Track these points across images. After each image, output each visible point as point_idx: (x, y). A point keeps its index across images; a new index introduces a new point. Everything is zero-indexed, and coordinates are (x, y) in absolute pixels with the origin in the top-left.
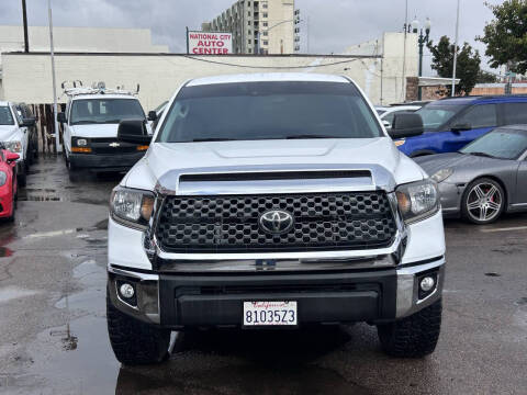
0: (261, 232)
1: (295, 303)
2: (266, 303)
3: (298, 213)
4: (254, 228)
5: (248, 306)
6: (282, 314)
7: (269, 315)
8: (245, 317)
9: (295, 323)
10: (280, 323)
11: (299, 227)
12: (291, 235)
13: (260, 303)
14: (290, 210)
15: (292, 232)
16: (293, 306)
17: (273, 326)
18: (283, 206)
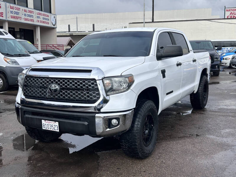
1: (58, 123)
2: (49, 121)
3: (61, 86)
5: (43, 121)
7: (50, 126)
8: (43, 126)
9: (58, 131)
10: (54, 130)
11: (62, 92)
12: (59, 95)
13: (47, 121)
14: (59, 84)
15: (59, 93)
16: (57, 124)
17: (51, 131)
18: (57, 83)
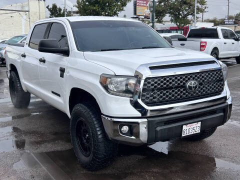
0: (187, 92)
1: (200, 123)
3: (199, 81)
4: (184, 90)
5: (184, 127)
6: (195, 128)
7: (191, 130)
8: (183, 132)
9: (199, 132)
10: (195, 133)
11: (200, 88)
14: (197, 80)
15: (197, 90)
18: (194, 78)
